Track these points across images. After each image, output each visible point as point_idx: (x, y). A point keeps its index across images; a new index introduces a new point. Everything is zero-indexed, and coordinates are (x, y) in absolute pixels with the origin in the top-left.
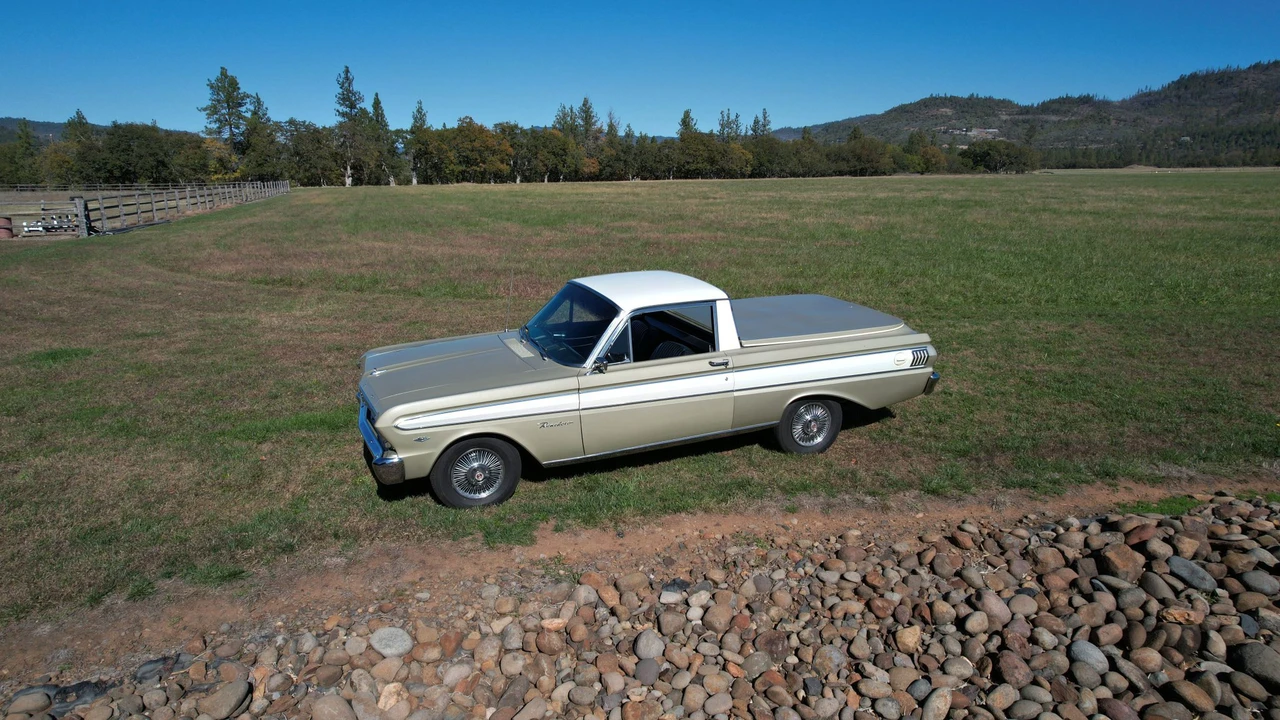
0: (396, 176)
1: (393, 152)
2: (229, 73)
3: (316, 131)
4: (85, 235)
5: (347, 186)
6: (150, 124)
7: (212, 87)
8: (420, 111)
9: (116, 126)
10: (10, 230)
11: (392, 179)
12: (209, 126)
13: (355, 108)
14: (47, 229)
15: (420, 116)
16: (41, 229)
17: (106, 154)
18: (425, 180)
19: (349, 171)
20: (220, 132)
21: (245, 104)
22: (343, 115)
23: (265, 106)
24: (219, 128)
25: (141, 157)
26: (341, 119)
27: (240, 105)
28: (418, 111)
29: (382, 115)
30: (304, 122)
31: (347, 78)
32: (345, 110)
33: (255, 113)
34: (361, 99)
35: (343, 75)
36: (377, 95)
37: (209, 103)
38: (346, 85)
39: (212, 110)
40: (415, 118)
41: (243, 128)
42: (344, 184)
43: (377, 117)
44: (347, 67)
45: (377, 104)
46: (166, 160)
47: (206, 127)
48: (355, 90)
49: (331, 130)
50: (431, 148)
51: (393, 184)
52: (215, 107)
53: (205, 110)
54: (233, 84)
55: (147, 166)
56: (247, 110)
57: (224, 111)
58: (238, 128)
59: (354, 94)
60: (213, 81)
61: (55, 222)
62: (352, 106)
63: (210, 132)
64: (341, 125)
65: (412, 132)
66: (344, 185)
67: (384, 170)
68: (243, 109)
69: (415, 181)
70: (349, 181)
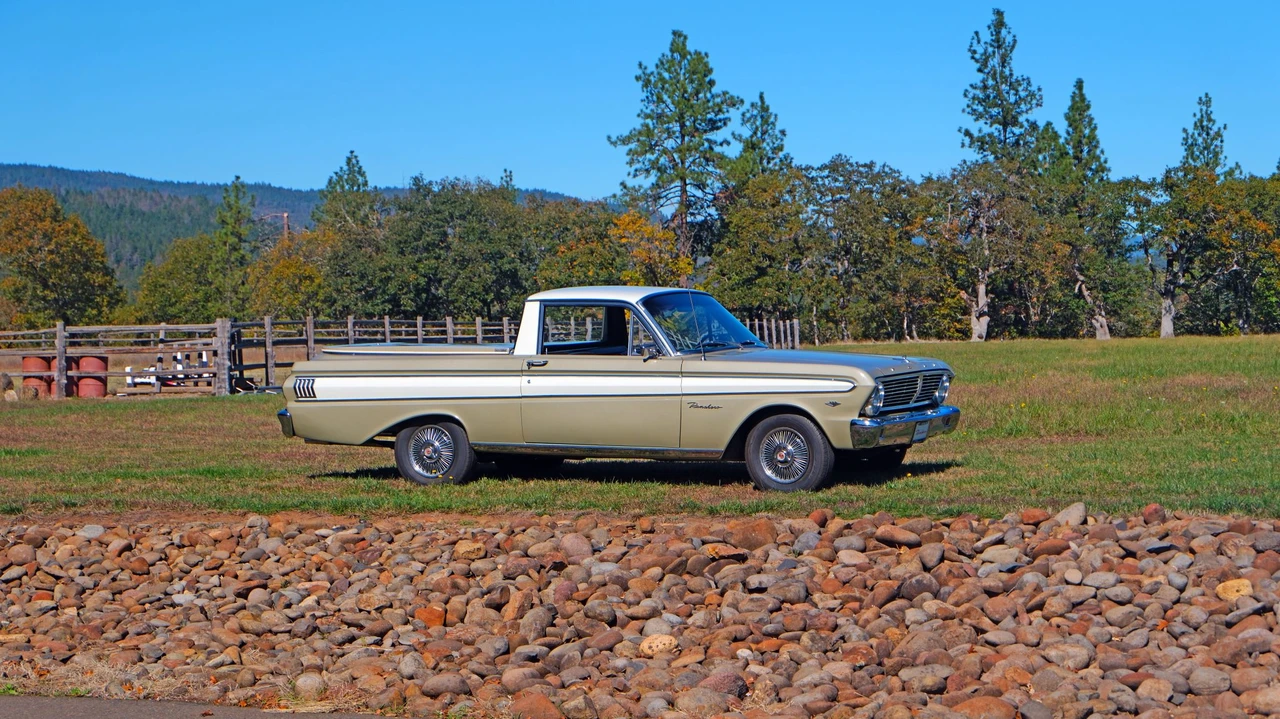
0: (1112, 313)
1: (1112, 245)
2: (691, 47)
3: (899, 187)
4: (225, 392)
5: (975, 338)
6: (496, 182)
7: (647, 84)
8: (1204, 124)
9: (419, 187)
10: (103, 381)
11: (1101, 320)
12: (631, 182)
13: (1015, 122)
14: (163, 381)
15: (1204, 138)
16: (153, 380)
17: (391, 258)
18: (1200, 321)
19: (983, 300)
20: (656, 198)
21: (725, 122)
22: (982, 143)
23: (779, 126)
24: (656, 186)
25: (463, 262)
26: (973, 155)
27: (714, 126)
28: (1200, 126)
29: (1093, 141)
30: (870, 166)
31: (998, 43)
32: (987, 129)
33: (751, 146)
34: (1034, 98)
35: (986, 36)
36: (1079, 84)
37: (638, 123)
38: (995, 62)
39: (643, 142)
40: (1190, 147)
41: (715, 185)
42: (966, 334)
43: (1078, 146)
44: (999, 13)
45: (1079, 108)
46: (523, 270)
47: (623, 185)
48: (1017, 74)
49: (940, 188)
50: (1215, 231)
51: (1103, 335)
52: (649, 132)
53: (625, 141)
54: (700, 70)
55: (477, 286)
56: (730, 140)
57: (670, 144)
58: (701, 186)
59: (1014, 86)
60: (651, 68)
61: (180, 367)
62: (1007, 121)
63: (632, 197)
64: (969, 174)
65: (1169, 185)
66: (969, 337)
67: (1080, 295)
68: (718, 136)
69: (1167, 326)
70: (979, 326)
